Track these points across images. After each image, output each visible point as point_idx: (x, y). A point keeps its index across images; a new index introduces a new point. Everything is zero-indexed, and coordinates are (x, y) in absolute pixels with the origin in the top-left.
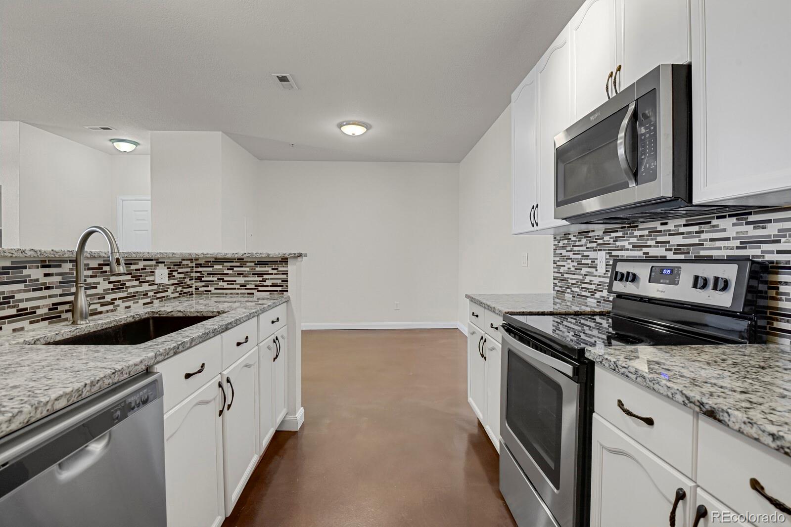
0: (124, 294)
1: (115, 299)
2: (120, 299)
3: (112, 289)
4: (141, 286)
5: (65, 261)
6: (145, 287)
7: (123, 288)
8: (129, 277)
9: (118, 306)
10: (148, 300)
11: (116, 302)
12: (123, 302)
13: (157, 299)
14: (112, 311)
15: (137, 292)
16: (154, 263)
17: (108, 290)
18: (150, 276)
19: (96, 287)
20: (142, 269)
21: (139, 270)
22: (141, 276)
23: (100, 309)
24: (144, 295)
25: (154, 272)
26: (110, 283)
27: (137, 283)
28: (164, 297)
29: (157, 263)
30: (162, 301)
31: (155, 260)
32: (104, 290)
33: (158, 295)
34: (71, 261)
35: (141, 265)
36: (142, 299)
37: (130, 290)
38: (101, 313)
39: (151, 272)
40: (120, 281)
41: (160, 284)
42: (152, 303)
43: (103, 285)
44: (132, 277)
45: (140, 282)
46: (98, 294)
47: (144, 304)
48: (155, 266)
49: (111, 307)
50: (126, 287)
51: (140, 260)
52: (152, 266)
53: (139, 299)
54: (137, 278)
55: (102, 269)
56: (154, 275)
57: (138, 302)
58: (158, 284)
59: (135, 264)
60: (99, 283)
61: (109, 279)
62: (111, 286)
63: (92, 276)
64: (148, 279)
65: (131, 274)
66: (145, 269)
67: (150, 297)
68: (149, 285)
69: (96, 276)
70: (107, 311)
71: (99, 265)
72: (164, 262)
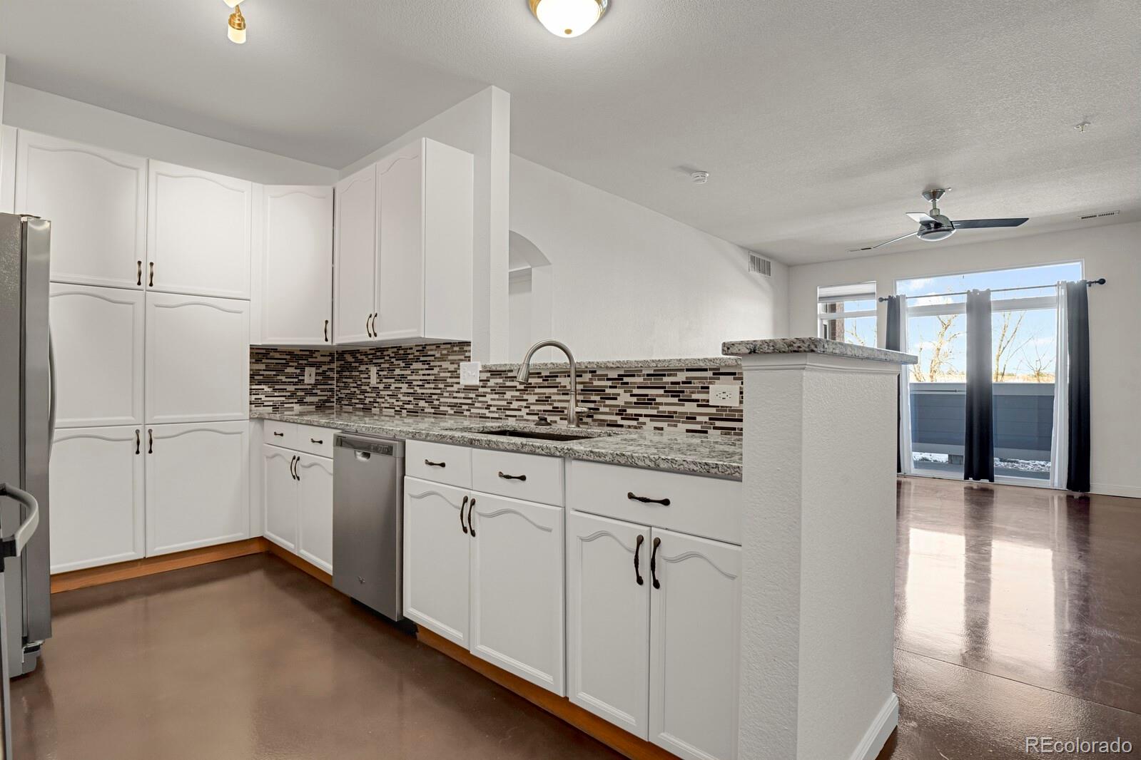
0: (654, 412)
1: (641, 415)
2: (646, 416)
3: (635, 403)
4: (683, 405)
5: (586, 372)
6: (690, 408)
7: (651, 404)
8: (661, 392)
9: (644, 424)
10: (698, 427)
11: (642, 419)
12: (651, 420)
13: (715, 428)
14: (635, 428)
15: (675, 412)
16: (709, 374)
17: (631, 403)
18: (699, 392)
19: (616, 399)
20: (683, 383)
21: (678, 383)
22: (683, 392)
23: (621, 422)
24: (688, 418)
25: (708, 388)
26: (632, 395)
27: (675, 400)
28: (734, 429)
29: (714, 374)
30: (729, 434)
31: (711, 369)
32: (626, 403)
33: (718, 424)
34: (591, 372)
35: (681, 377)
36: (683, 422)
37: (662, 408)
38: (621, 426)
39: (702, 388)
40: (647, 395)
41: (722, 407)
42: (706, 432)
43: (624, 398)
44: (665, 392)
45: (679, 400)
46: (618, 406)
47: (688, 431)
48: (710, 378)
49: (634, 423)
50: (656, 404)
51: (682, 370)
52: (706, 378)
53: (679, 422)
54: (675, 394)
55: (622, 379)
56: (708, 393)
57: (676, 426)
58: (718, 407)
59: (669, 375)
60: (619, 395)
61: (632, 391)
62: (634, 399)
63: (611, 387)
64: (694, 396)
65: (664, 388)
66: (690, 383)
67: (700, 423)
68: (698, 406)
69: (615, 387)
70: (629, 427)
71: (619, 375)
72: (734, 374)
